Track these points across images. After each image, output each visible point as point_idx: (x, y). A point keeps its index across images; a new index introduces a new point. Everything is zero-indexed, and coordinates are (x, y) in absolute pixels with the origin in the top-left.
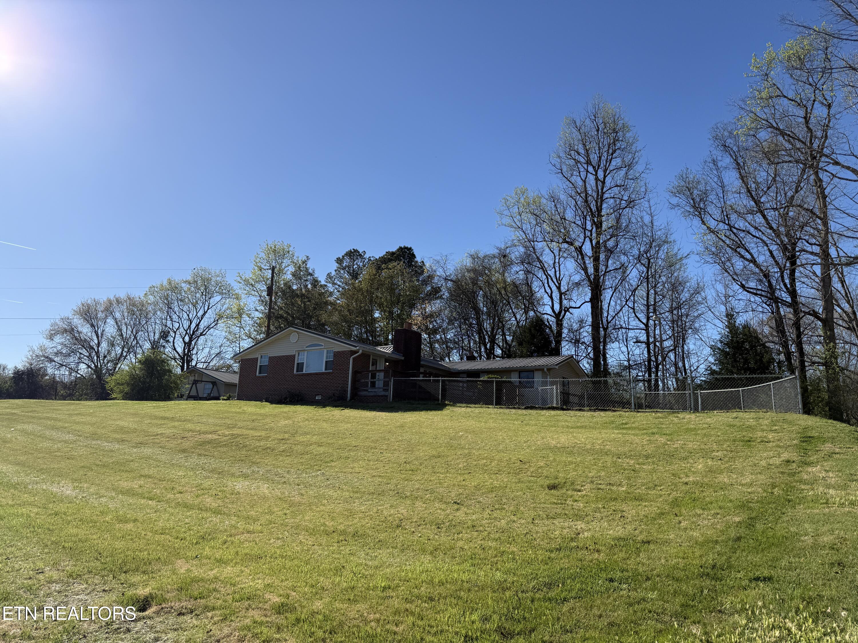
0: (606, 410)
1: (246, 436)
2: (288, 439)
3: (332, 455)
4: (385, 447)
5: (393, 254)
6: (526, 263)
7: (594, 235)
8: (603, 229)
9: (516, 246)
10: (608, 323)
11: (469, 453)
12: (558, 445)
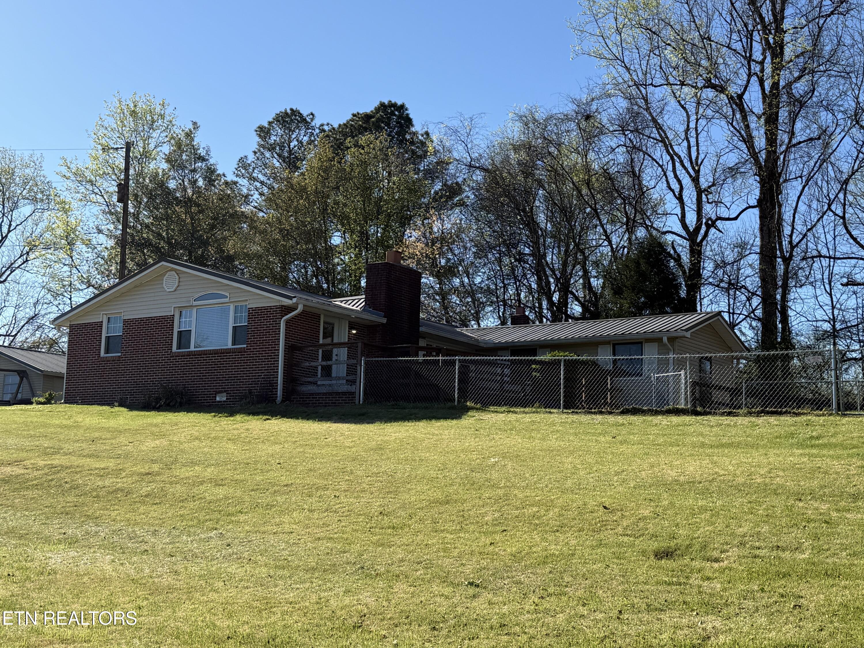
0: (780, 413)
1: (78, 470)
2: (158, 474)
3: (241, 502)
4: (344, 486)
5: (367, 117)
6: (632, 132)
7: (768, 69)
8: (787, 58)
9: (609, 96)
10: (793, 247)
11: (506, 495)
12: (682, 478)
